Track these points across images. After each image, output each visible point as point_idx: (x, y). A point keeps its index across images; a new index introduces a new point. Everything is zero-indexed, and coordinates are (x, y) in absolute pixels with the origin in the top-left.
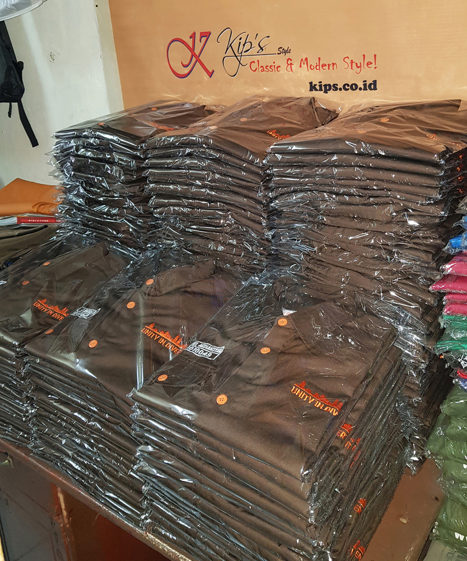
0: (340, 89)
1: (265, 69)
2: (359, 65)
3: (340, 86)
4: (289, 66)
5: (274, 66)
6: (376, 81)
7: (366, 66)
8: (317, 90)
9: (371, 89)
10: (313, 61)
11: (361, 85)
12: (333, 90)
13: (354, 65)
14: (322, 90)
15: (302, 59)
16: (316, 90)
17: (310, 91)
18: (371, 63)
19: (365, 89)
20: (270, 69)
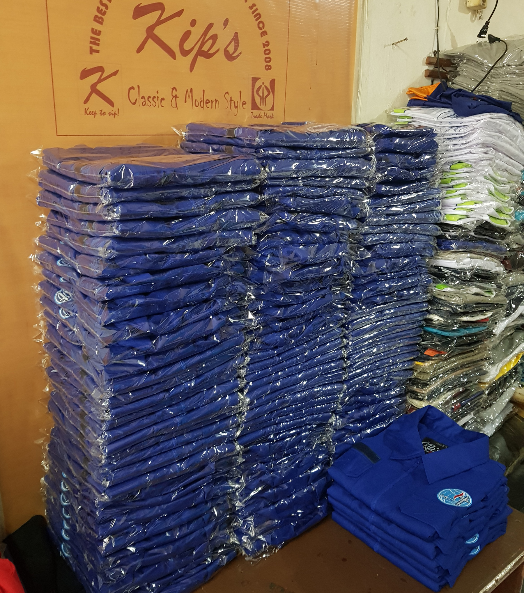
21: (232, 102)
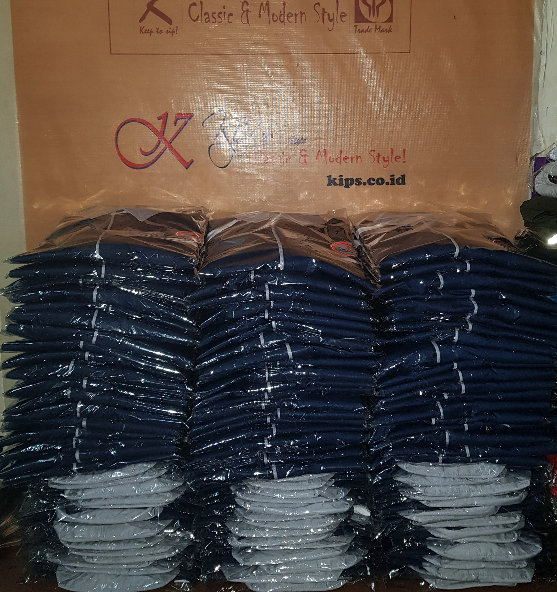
0: (365, 184)
1: (270, 160)
2: (386, 159)
3: (364, 180)
4: (303, 157)
5: (283, 157)
6: (404, 175)
7: (394, 160)
8: (337, 185)
9: (399, 184)
10: (333, 154)
11: (388, 180)
12: (356, 184)
13: (381, 158)
14: (343, 185)
16: (335, 184)
17: (328, 185)
18: (400, 158)
19: (392, 184)
20: (276, 160)
21: (326, 14)
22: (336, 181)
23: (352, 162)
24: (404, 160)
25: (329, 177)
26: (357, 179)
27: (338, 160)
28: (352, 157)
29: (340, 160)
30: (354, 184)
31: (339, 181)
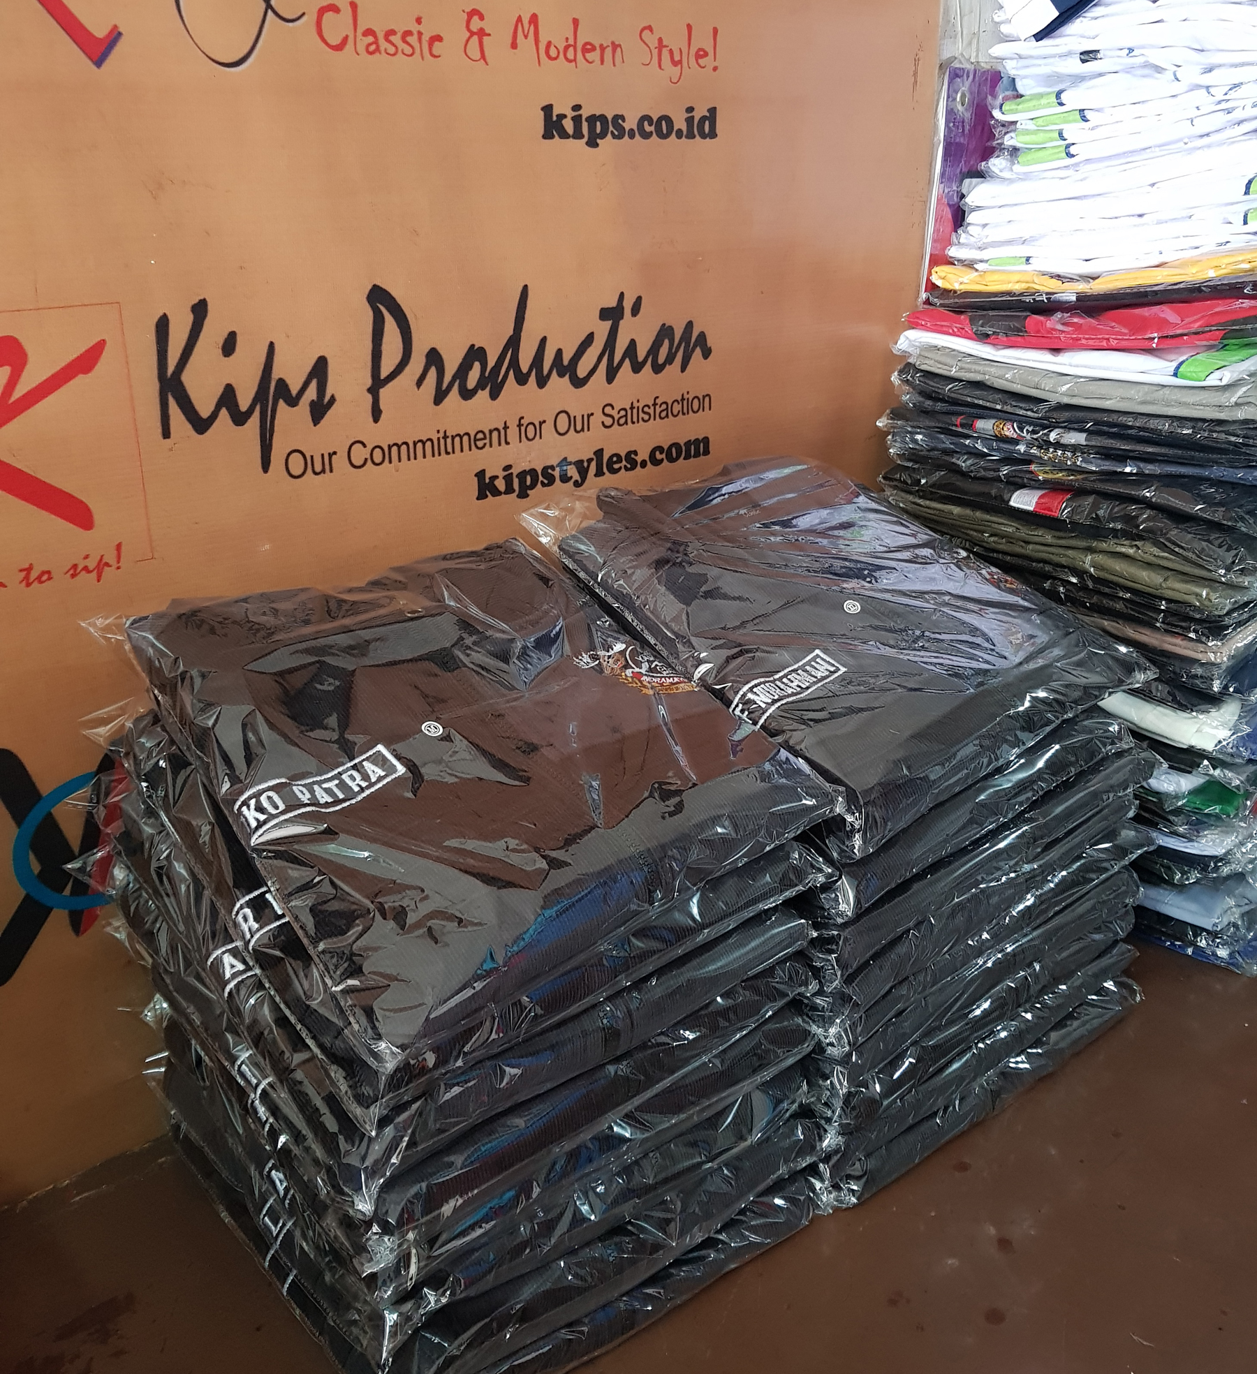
0: (632, 136)
1: (383, 44)
2: (677, 58)
3: (630, 123)
4: (475, 38)
5: (420, 34)
6: (715, 108)
7: (692, 60)
8: (567, 136)
9: (705, 136)
10: (554, 31)
11: (679, 123)
12: (614, 137)
13: (665, 52)
14: (583, 137)
15: (519, 19)
16: (564, 135)
17: (544, 137)
18: (706, 54)
19: (691, 136)
20: (401, 45)
22: (564, 122)
23: (602, 62)
24: (716, 64)
25: (548, 109)
26: (616, 117)
27: (570, 55)
28: (601, 46)
29: (575, 55)
30: (609, 135)
31: (571, 123)
